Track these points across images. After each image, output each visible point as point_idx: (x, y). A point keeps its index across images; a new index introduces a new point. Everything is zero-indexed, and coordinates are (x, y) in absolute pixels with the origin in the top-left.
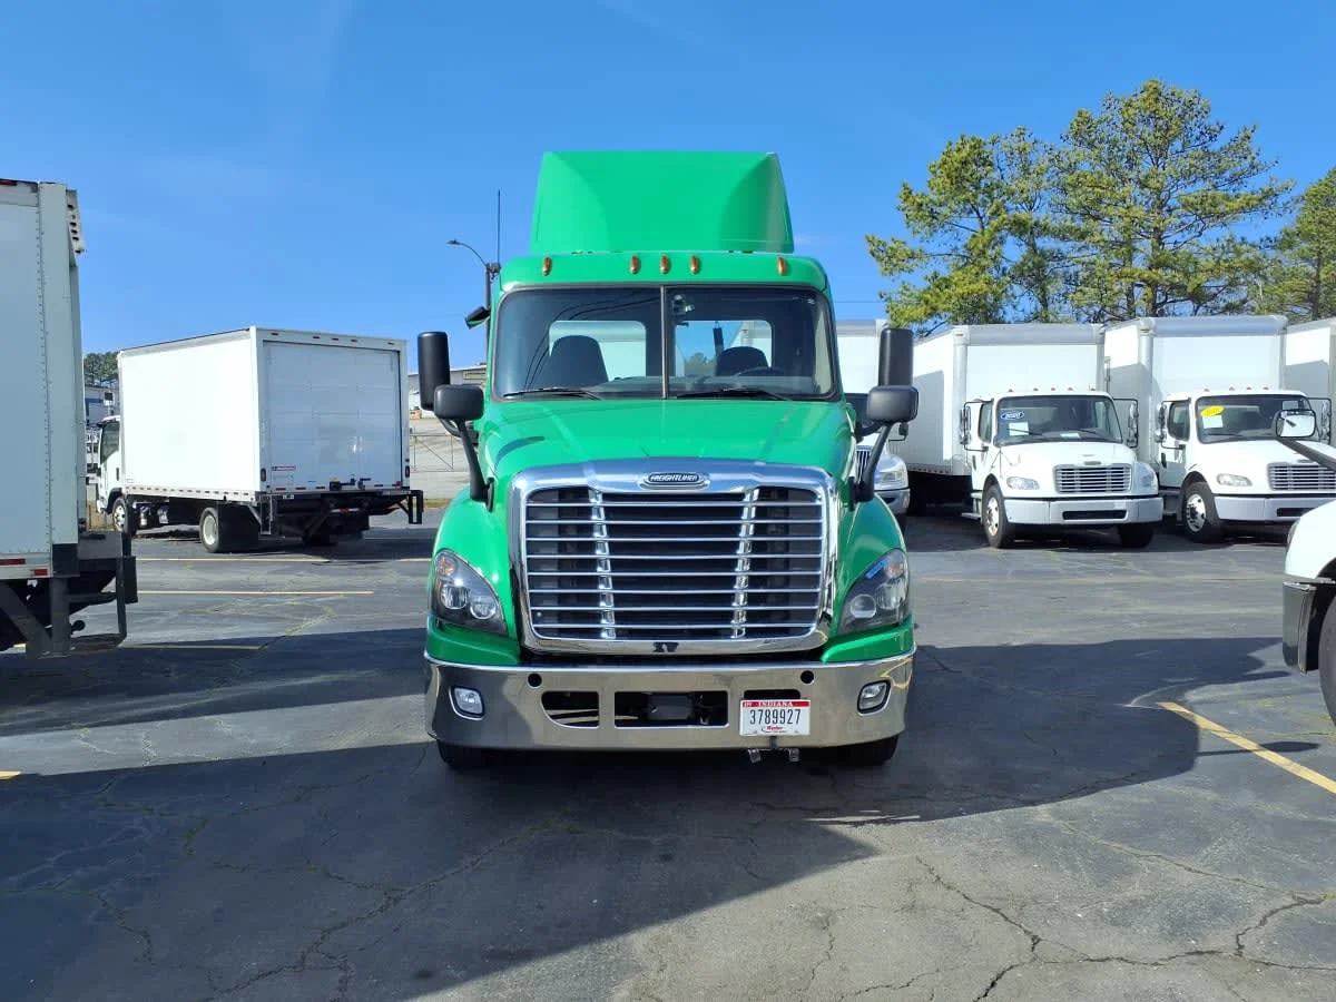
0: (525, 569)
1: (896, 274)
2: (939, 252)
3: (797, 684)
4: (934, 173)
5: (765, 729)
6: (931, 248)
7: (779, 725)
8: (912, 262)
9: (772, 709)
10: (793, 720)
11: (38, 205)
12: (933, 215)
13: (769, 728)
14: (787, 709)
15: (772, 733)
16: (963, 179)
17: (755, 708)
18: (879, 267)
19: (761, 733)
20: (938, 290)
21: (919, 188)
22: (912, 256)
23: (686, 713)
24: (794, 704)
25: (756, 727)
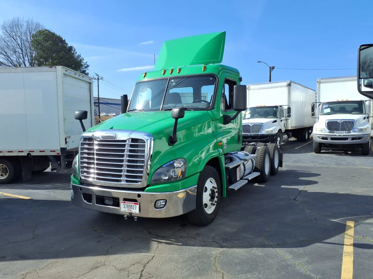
3: (137, 198)
5: (127, 210)
7: (131, 209)
9: (129, 204)
10: (135, 208)
11: (56, 71)
13: (128, 210)
14: (133, 205)
15: (129, 212)
17: (125, 204)
19: (126, 211)
23: (112, 203)
24: (135, 204)
25: (125, 209)
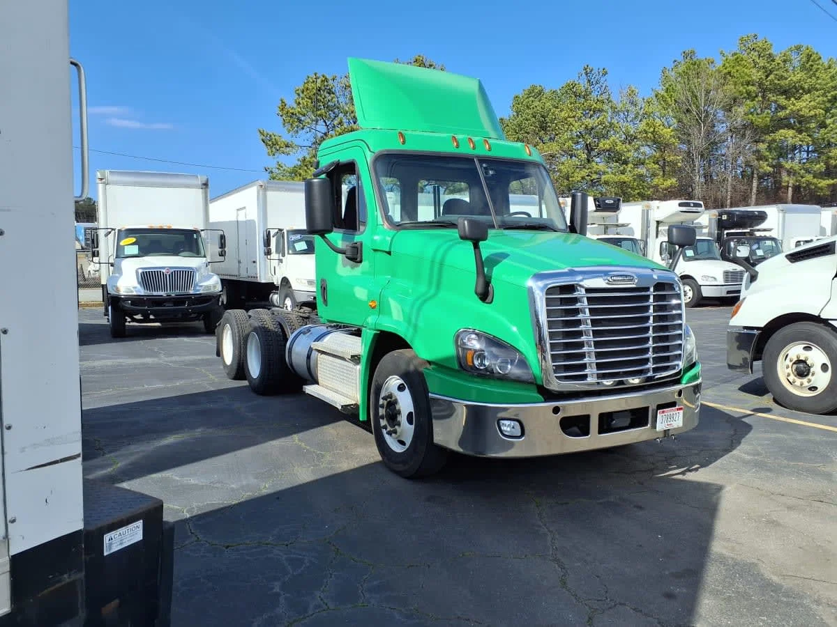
0: (548, 339)
1: (277, 155)
2: (304, 145)
3: (675, 398)
4: (299, 95)
5: (666, 426)
6: (297, 141)
7: (671, 422)
8: (288, 149)
9: (669, 413)
10: (677, 419)
12: (300, 121)
14: (675, 413)
15: (668, 428)
16: (318, 101)
17: (664, 414)
18: (265, 149)
20: (306, 168)
21: (291, 102)
22: (287, 146)
23: (627, 422)
24: (675, 410)
25: (663, 425)
